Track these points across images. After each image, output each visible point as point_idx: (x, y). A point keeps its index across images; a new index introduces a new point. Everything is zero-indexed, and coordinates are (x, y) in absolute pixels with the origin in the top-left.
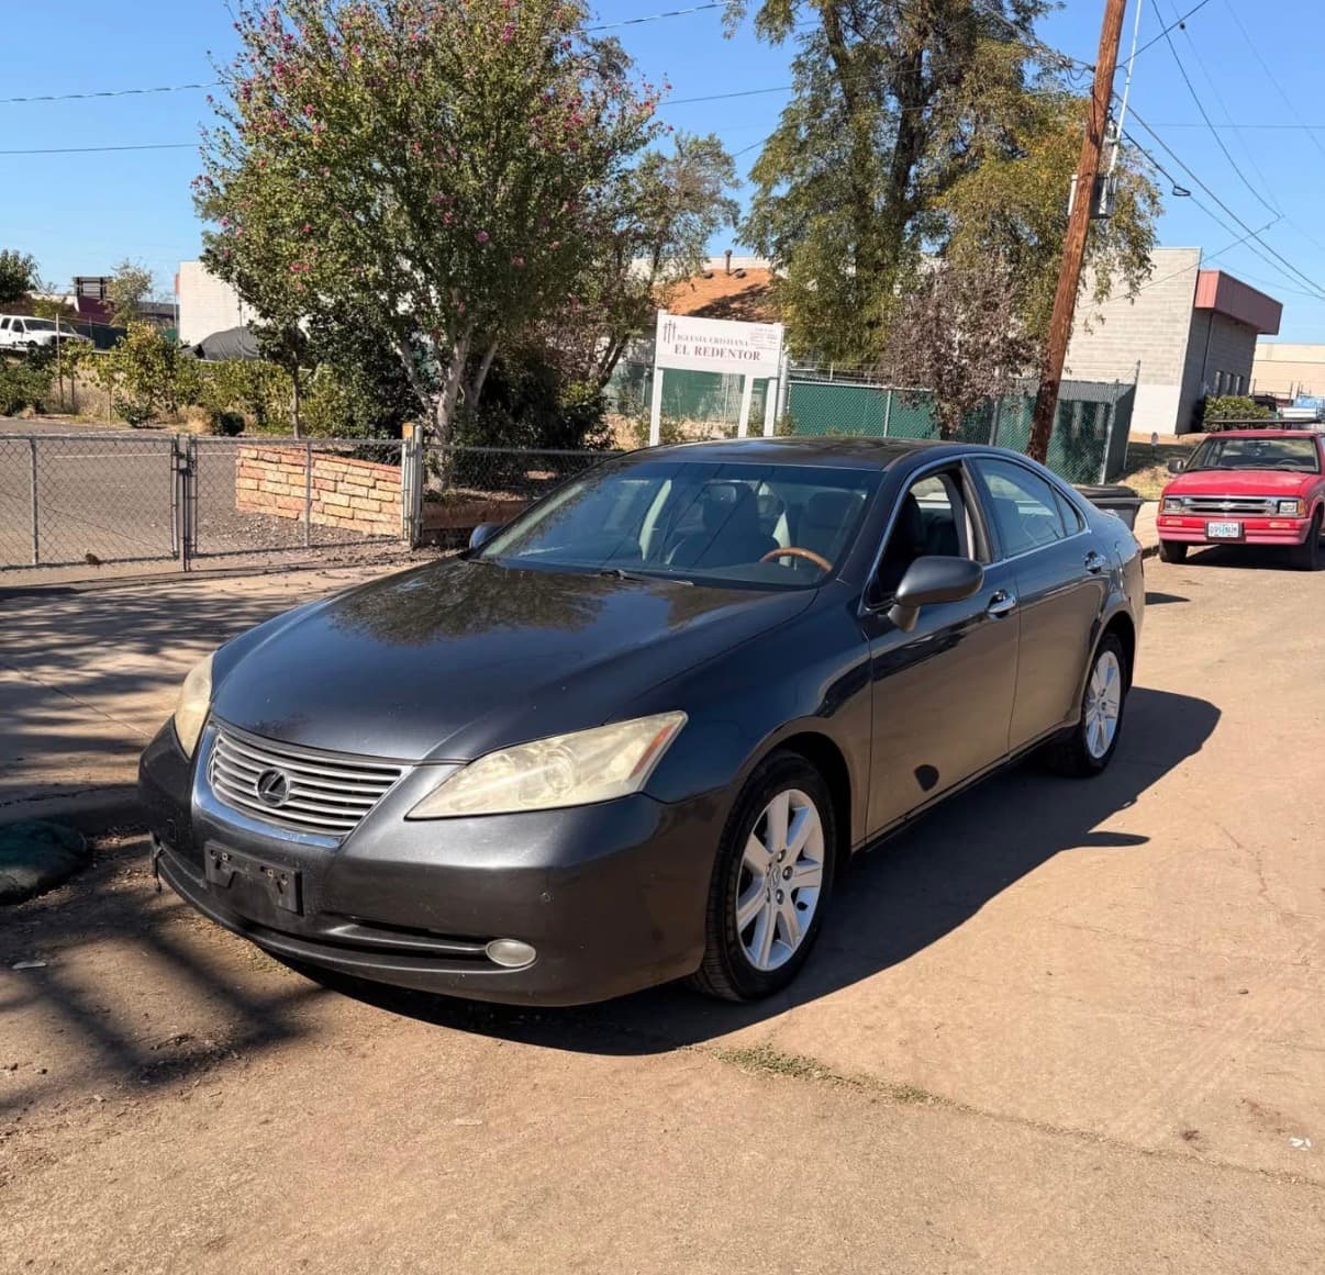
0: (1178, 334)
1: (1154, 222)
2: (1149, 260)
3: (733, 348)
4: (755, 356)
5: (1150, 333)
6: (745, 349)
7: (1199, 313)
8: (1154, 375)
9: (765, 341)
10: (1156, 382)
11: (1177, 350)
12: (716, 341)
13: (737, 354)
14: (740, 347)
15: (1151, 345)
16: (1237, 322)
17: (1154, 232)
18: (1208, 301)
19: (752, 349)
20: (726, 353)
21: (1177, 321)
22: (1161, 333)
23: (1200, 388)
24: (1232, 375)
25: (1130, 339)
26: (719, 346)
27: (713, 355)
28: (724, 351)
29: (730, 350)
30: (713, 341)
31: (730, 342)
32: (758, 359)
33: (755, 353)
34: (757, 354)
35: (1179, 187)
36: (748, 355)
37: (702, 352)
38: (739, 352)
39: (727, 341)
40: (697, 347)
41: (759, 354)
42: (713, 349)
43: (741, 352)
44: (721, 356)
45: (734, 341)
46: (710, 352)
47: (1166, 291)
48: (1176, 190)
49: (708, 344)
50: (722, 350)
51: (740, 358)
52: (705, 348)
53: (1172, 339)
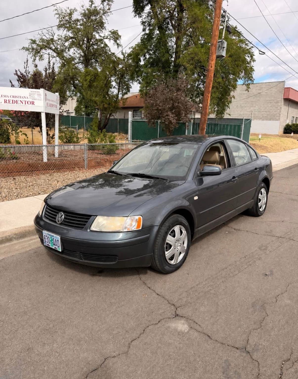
0: (279, 106)
1: (253, 64)
2: (252, 78)
3: (22, 99)
4: (33, 103)
5: (271, 106)
6: (27, 100)
7: (285, 100)
8: (273, 118)
9: (36, 96)
10: (273, 120)
11: (279, 111)
12: (13, 97)
13: (24, 102)
14: (25, 99)
15: (271, 109)
16: (297, 102)
17: (253, 68)
20: (19, 102)
21: (278, 102)
22: (274, 106)
23: (287, 122)
24: (297, 118)
25: (266, 108)
26: (15, 99)
27: (13, 103)
28: (18, 101)
29: (21, 101)
30: (12, 97)
31: (20, 97)
32: (34, 105)
33: (32, 102)
34: (33, 102)
35: (261, 51)
36: (29, 103)
37: (8, 102)
38: (24, 101)
39: (18, 97)
40: (5, 100)
41: (34, 102)
42: (13, 100)
43: (25, 101)
44: (17, 103)
45: (21, 97)
46: (11, 102)
47: (275, 94)
48: (260, 52)
49: (10, 98)
50: (17, 101)
51: (25, 104)
52: (9, 100)
53: (277, 108)
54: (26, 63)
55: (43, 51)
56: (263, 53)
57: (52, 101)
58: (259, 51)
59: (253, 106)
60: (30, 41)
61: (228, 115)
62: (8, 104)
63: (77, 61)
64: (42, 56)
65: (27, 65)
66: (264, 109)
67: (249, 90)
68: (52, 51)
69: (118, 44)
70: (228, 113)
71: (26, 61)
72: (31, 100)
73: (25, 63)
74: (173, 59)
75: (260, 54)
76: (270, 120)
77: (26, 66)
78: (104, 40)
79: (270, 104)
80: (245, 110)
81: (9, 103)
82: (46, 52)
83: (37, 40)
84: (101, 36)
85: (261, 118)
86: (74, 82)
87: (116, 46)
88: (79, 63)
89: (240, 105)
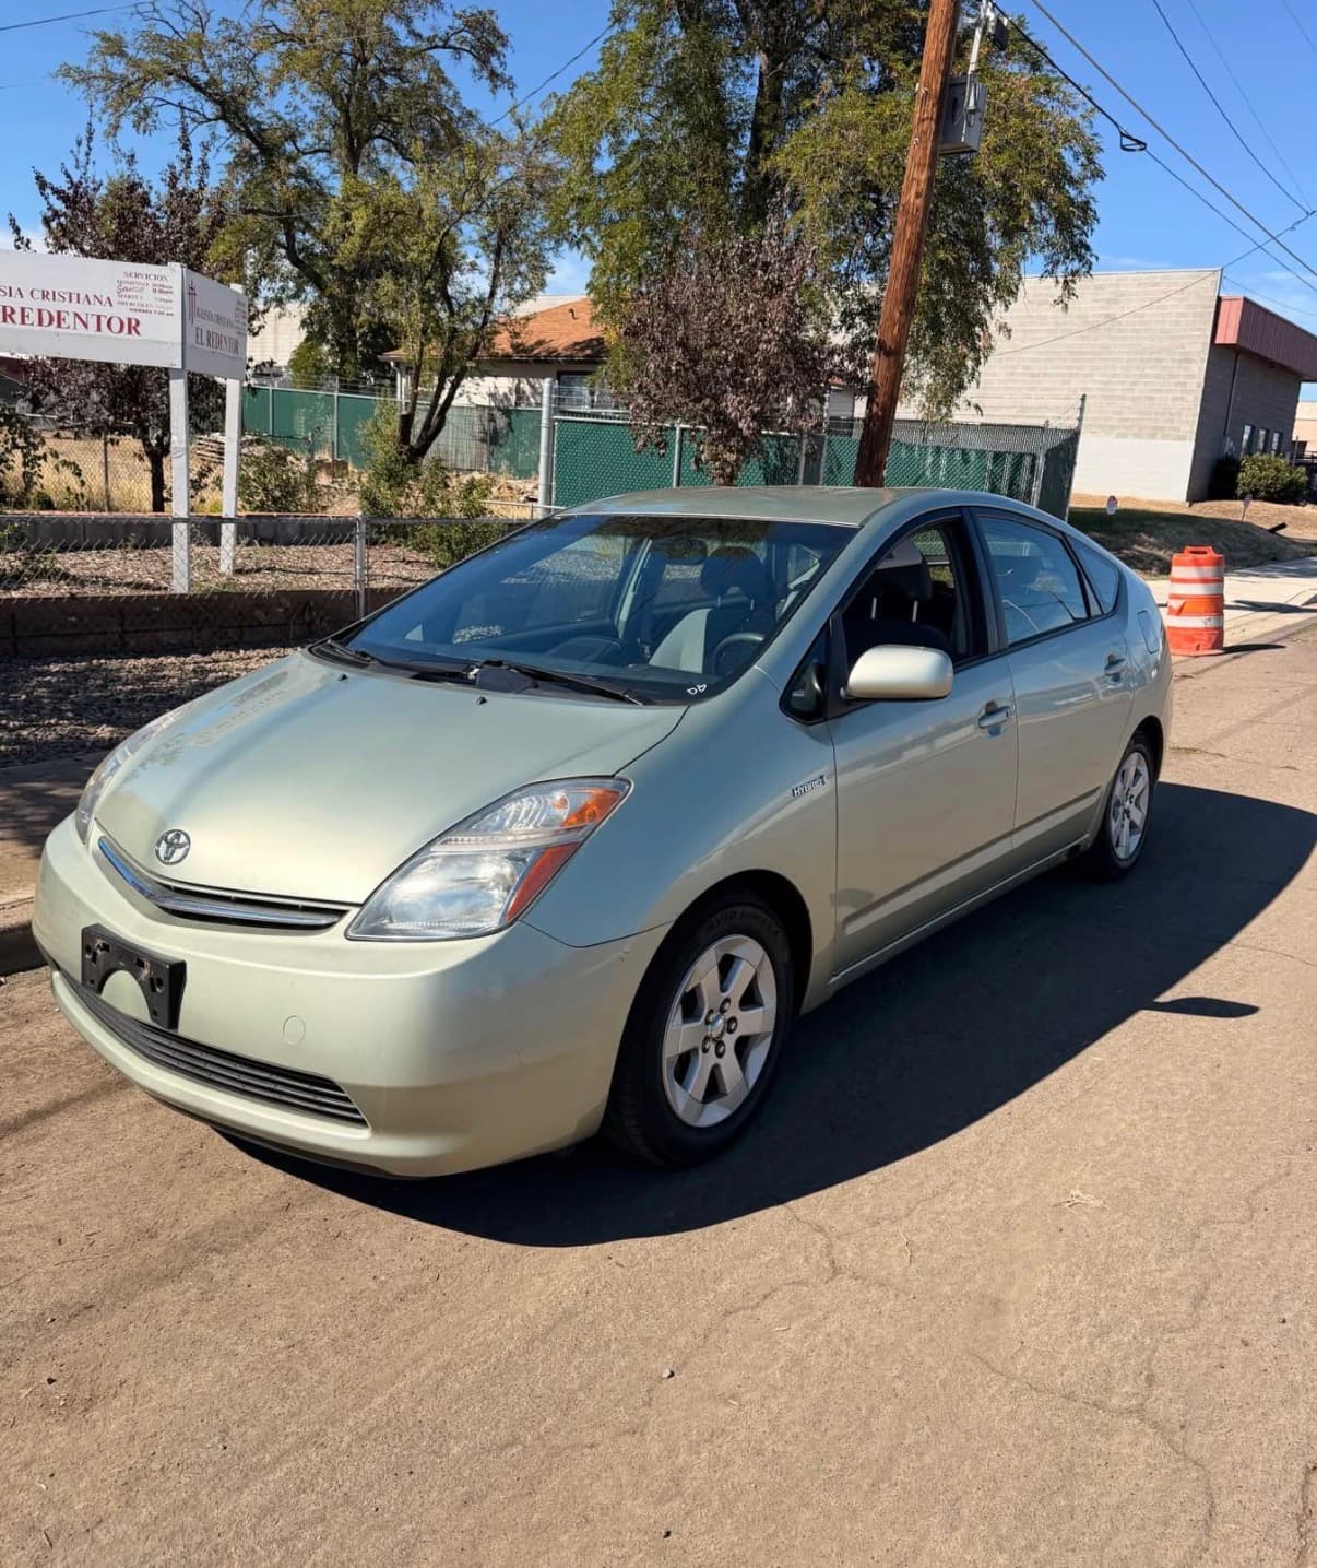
0: (1192, 376)
1: (1093, 189)
2: (1088, 248)
3: (82, 309)
4: (132, 327)
5: (1157, 376)
6: (106, 311)
7: (1217, 351)
8: (1162, 428)
9: (148, 297)
10: (1165, 437)
11: (1190, 398)
12: (45, 295)
13: (92, 322)
14: (97, 309)
15: (1159, 391)
16: (1272, 364)
17: (1093, 205)
18: (1228, 335)
19: (124, 313)
20: (70, 320)
21: (1190, 361)
22: (1171, 376)
23: (1221, 445)
24: (1268, 431)
25: (1135, 383)
26: (52, 307)
27: (40, 323)
28: (63, 315)
29: (76, 314)
30: (38, 295)
31: (74, 297)
32: (138, 333)
33: (130, 320)
34: (134, 323)
35: (1129, 137)
36: (116, 325)
37: (17, 317)
38: (95, 318)
39: (67, 297)
40: (4, 308)
41: (138, 323)
42: (40, 311)
43: (99, 317)
44: (59, 325)
45: (82, 297)
46: (34, 317)
47: (1177, 323)
48: (1126, 141)
49: (27, 302)
50: (59, 313)
51: (99, 329)
52: (23, 310)
53: (1185, 384)
54: (85, 142)
55: (157, 89)
56: (1138, 147)
57: (219, 320)
58: (1122, 135)
59: (1077, 375)
60: (97, 41)
61: (973, 410)
62: (18, 326)
63: (308, 140)
64: (147, 111)
65: (88, 154)
66: (1127, 386)
67: (1072, 303)
68: (193, 93)
69: (493, 75)
70: (974, 401)
71: (84, 135)
72: (125, 314)
73: (79, 144)
74: (742, 153)
75: (1123, 148)
76: (1152, 436)
77: (82, 158)
78: (431, 52)
79: (1154, 367)
80: (1047, 389)
81: (23, 322)
82: (168, 98)
83: (128, 38)
84: (418, 36)
85: (1112, 428)
86: (291, 238)
87: (486, 84)
88: (316, 151)
89: (1026, 368)
